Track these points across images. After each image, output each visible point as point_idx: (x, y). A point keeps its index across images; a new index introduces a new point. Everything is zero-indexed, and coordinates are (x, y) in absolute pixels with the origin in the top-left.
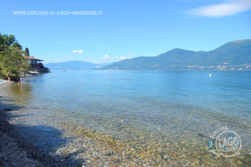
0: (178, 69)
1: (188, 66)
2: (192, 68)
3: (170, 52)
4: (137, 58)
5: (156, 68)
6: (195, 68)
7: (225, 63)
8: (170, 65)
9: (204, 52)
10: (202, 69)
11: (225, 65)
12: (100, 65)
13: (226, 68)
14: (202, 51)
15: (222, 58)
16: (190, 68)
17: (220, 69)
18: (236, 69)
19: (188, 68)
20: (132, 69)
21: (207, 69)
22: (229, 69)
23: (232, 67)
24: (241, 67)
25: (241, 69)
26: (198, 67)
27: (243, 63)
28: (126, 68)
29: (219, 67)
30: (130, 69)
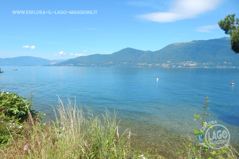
0: (130, 66)
1: (138, 63)
2: (142, 65)
3: (123, 50)
4: (92, 55)
5: (111, 65)
6: (144, 65)
7: (168, 62)
8: (123, 63)
9: (152, 52)
10: (150, 66)
11: (168, 63)
12: (55, 61)
13: (169, 66)
14: (149, 51)
15: (166, 57)
16: (140, 65)
18: (176, 66)
19: (138, 65)
20: (88, 66)
21: (155, 66)
22: (171, 66)
23: (173, 65)
24: (180, 65)
25: (180, 67)
26: (147, 65)
27: (181, 61)
28: (81, 64)
29: (164, 65)
30: (85, 66)
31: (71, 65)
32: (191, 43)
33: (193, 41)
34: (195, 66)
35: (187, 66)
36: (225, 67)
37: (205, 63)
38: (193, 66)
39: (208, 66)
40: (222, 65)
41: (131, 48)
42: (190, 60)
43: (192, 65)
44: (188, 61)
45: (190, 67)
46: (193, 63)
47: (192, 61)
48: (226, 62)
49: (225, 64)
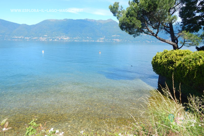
0: (4, 39)
1: (14, 36)
2: (18, 39)
6: (21, 39)
7: (45, 35)
9: (28, 25)
10: (27, 39)
11: (45, 37)
13: (46, 39)
14: (25, 25)
15: (42, 31)
16: (16, 38)
17: (42, 40)
18: (53, 40)
19: (14, 38)
21: (32, 39)
23: (50, 38)
24: (56, 39)
25: (56, 40)
26: (24, 38)
27: (57, 36)
29: (41, 38)
32: (64, 20)
33: (65, 19)
34: (68, 40)
35: (62, 39)
36: (88, 41)
37: (75, 37)
38: (66, 40)
39: (77, 40)
40: (86, 39)
43: (65, 39)
44: (62, 35)
46: (66, 37)
47: (65, 35)
48: (88, 37)
49: (88, 38)
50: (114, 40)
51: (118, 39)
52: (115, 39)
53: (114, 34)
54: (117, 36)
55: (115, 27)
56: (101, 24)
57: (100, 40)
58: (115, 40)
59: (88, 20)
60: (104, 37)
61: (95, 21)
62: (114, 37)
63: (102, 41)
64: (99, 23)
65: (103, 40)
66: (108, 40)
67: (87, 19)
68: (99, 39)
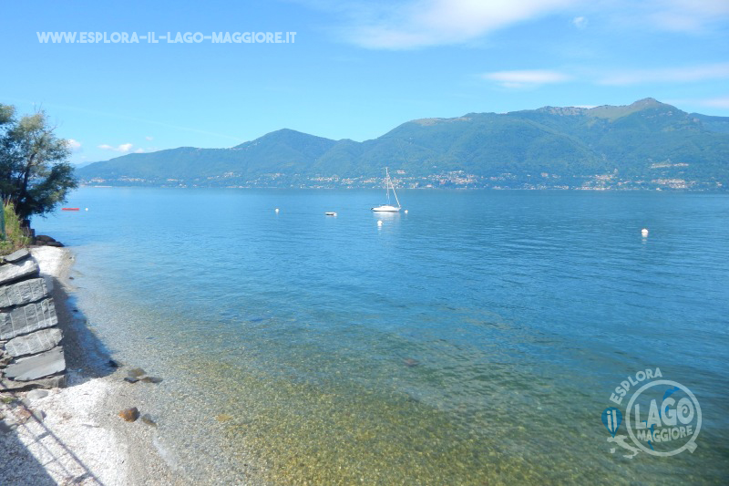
0: (289, 185)
1: (314, 176)
2: (325, 183)
3: (268, 137)
4: (170, 150)
5: (229, 181)
6: (332, 183)
7: (399, 172)
8: (268, 175)
9: (355, 143)
10: (347, 185)
11: (399, 176)
13: (401, 184)
14: (349, 141)
15: (393, 158)
16: (318, 183)
17: (389, 186)
18: (420, 186)
20: (153, 185)
21: (361, 185)
22: (407, 186)
23: (412, 181)
24: (430, 182)
25: (429, 186)
26: (340, 182)
27: (435, 171)
28: (131, 180)
29: (387, 181)
30: (145, 185)
31: (96, 183)
32: (464, 119)
33: (468, 116)
34: (469, 185)
35: (449, 184)
36: (543, 187)
37: (496, 176)
38: (465, 184)
39: (502, 184)
40: (538, 182)
41: (294, 132)
42: (457, 169)
43: (461, 181)
44: (452, 170)
45: (456, 186)
46: (465, 177)
47: (463, 170)
48: (547, 175)
49: (544, 178)
50: (660, 181)
51: (681, 177)
52: (664, 178)
53: (659, 160)
54: (672, 168)
55: (666, 130)
56: (606, 120)
57: (594, 185)
58: (662, 182)
59: (554, 112)
60: (612, 173)
61: (581, 112)
62: (658, 169)
63: (603, 189)
64: (597, 118)
65: (607, 184)
66: (629, 185)
67: (548, 108)
68: (589, 180)
